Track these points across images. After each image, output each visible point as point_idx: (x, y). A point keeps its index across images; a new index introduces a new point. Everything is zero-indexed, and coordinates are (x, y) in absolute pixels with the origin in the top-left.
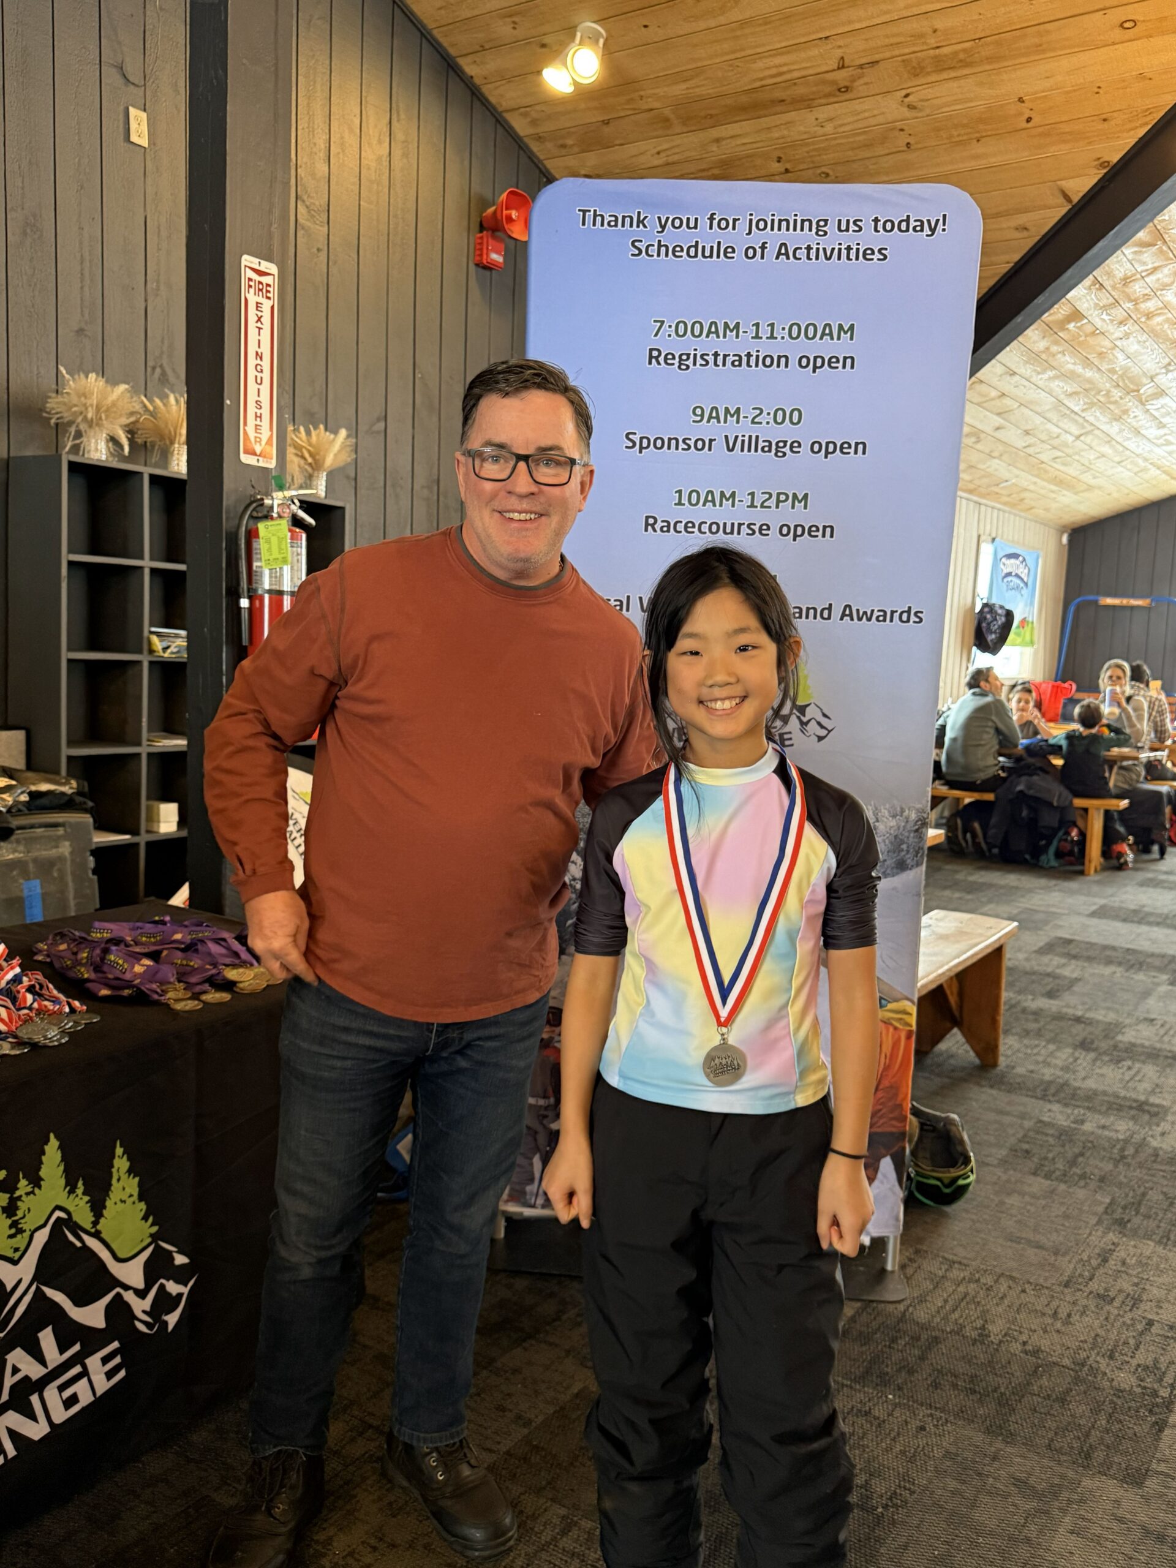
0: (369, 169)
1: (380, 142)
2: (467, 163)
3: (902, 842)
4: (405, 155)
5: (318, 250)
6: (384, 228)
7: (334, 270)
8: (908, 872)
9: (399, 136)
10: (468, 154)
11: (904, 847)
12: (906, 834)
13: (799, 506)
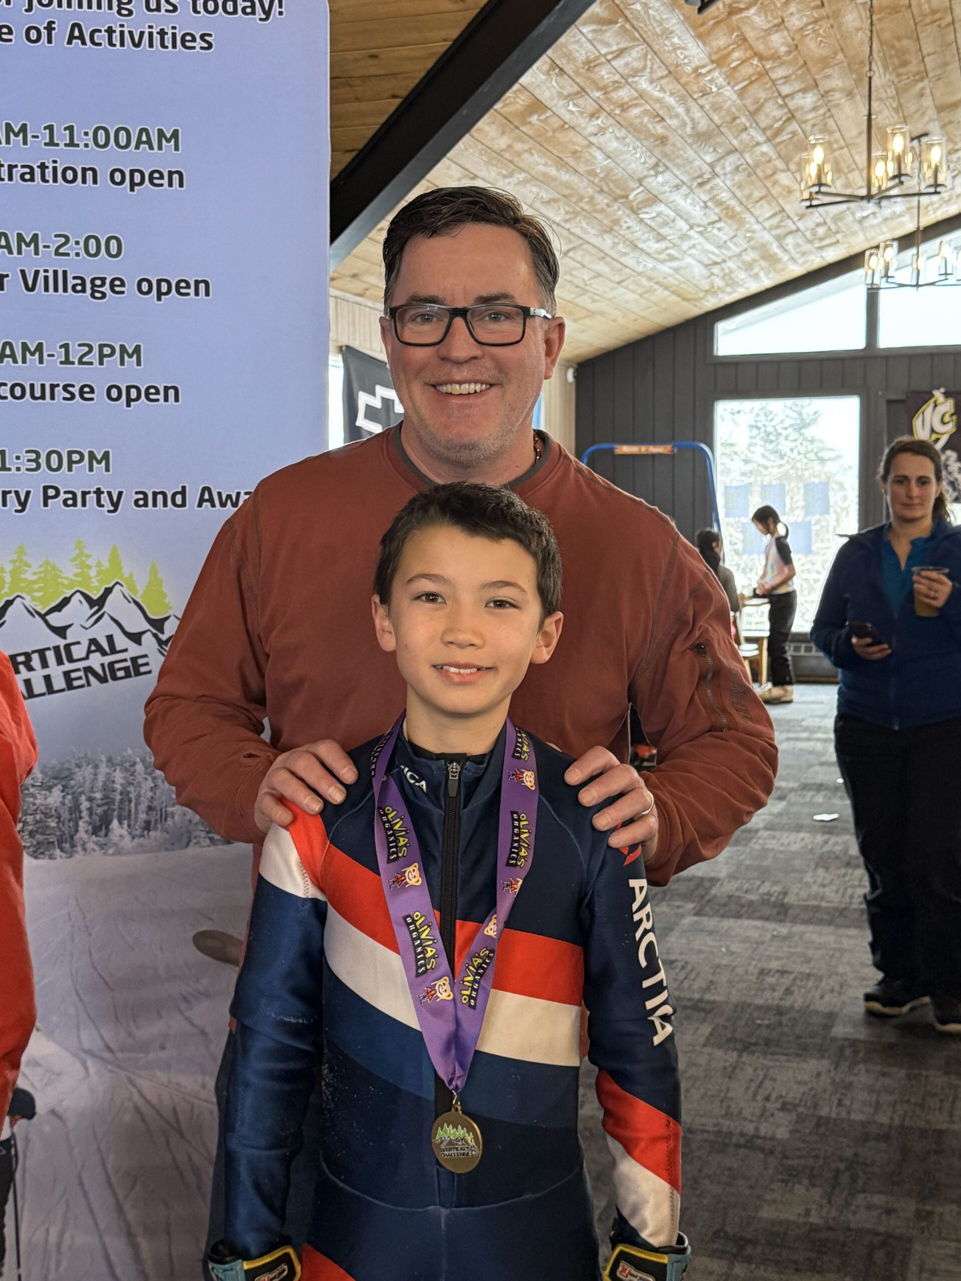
13: (131, 361)
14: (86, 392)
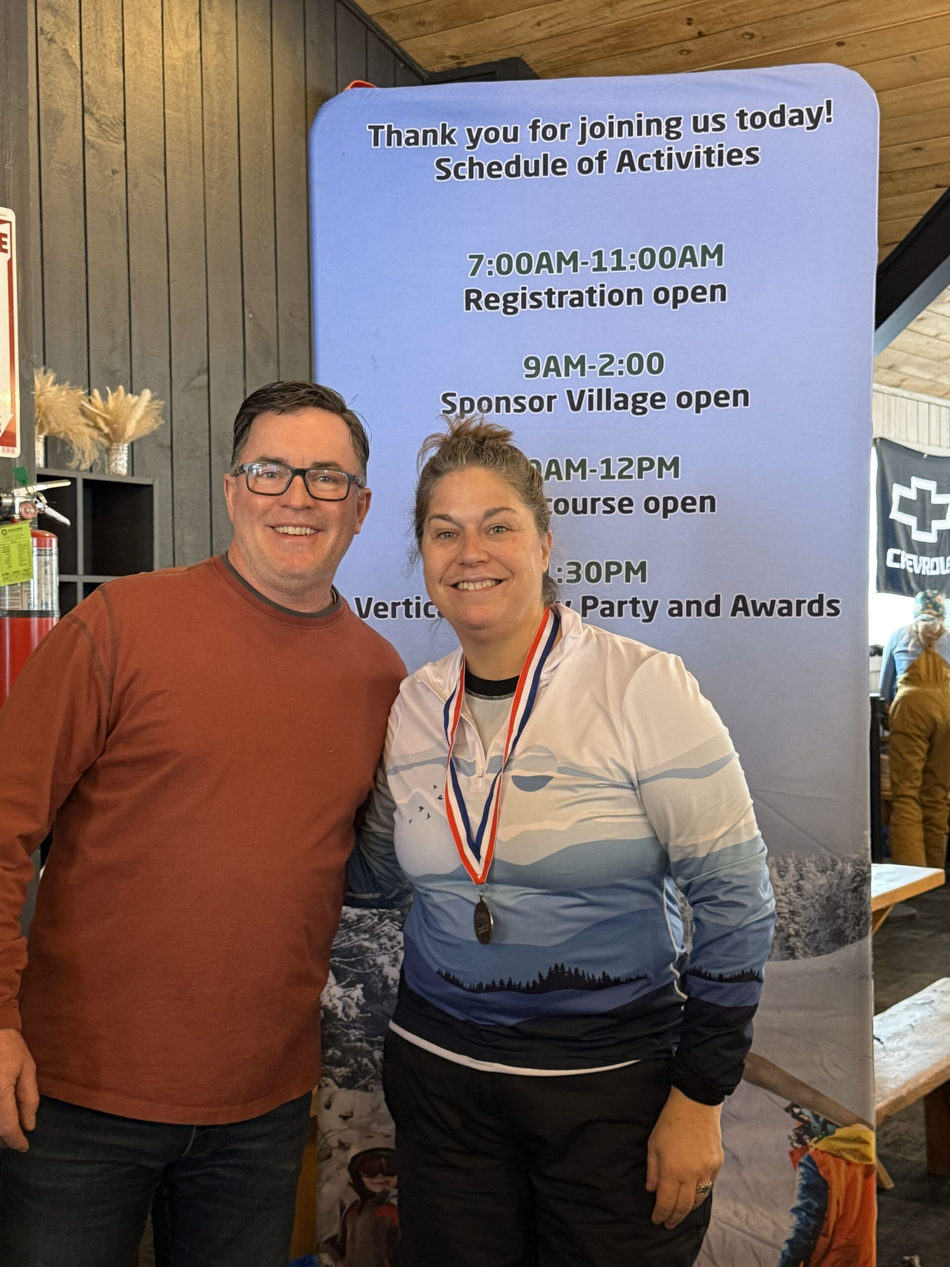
0: (175, 69)
1: (187, 36)
2: (300, 52)
3: (838, 906)
4: (221, 49)
5: (114, 172)
6: (197, 139)
7: (134, 195)
8: (849, 946)
9: (213, 26)
10: (301, 42)
11: (840, 912)
12: (842, 895)
13: (668, 473)
14: (625, 504)
